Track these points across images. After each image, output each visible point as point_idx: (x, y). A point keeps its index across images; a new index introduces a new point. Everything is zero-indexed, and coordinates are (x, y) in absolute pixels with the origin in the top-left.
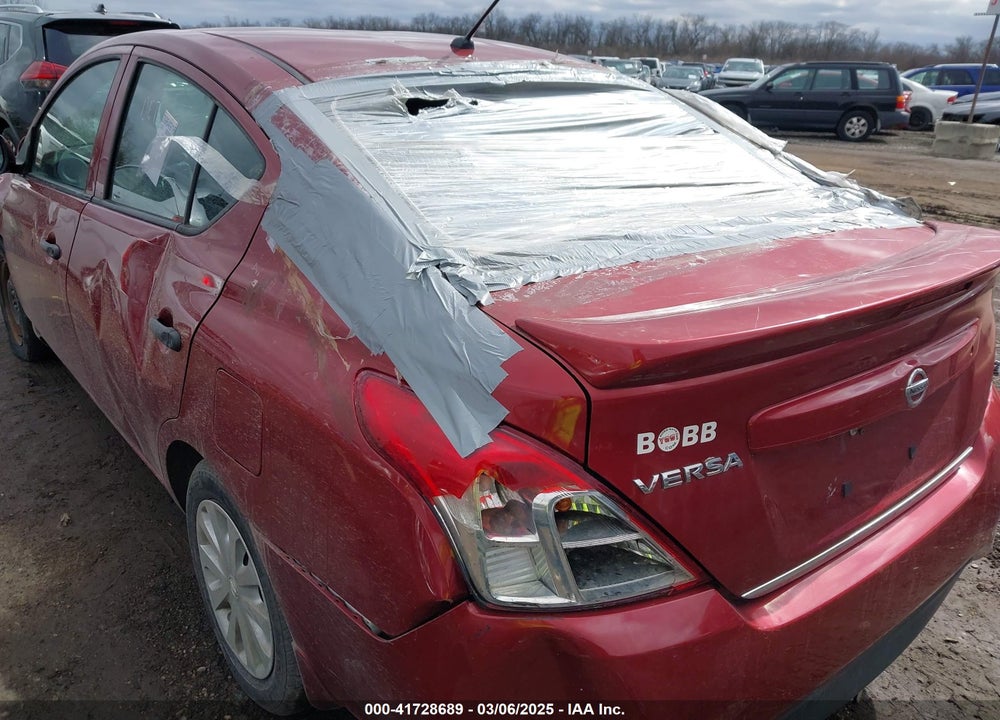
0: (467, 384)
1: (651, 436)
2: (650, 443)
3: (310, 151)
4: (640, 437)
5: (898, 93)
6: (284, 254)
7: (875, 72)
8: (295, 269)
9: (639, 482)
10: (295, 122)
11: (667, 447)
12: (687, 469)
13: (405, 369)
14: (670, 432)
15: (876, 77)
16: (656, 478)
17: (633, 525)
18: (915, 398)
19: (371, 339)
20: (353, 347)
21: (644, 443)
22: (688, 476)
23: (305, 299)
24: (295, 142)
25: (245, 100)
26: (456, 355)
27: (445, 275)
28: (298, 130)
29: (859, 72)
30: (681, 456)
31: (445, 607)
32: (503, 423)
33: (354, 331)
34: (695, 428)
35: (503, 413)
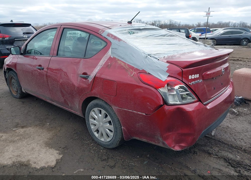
0: (161, 71)
1: (191, 76)
2: (191, 77)
3: (118, 40)
4: (190, 76)
5: (189, 34)
6: (115, 58)
7: (184, 30)
8: (119, 60)
9: (190, 83)
10: (112, 35)
11: (193, 78)
12: (196, 81)
13: (148, 71)
14: (193, 75)
15: (184, 31)
16: (192, 82)
17: (189, 91)
18: (223, 72)
19: (140, 68)
20: (136, 70)
21: (190, 77)
22: (196, 82)
23: (123, 64)
24: (114, 39)
25: (99, 32)
26: (158, 67)
27: (151, 56)
28: (114, 36)
29: (180, 30)
30: (195, 79)
31: (162, 106)
32: (169, 76)
33: (135, 67)
34: (196, 75)
35: (168, 74)
